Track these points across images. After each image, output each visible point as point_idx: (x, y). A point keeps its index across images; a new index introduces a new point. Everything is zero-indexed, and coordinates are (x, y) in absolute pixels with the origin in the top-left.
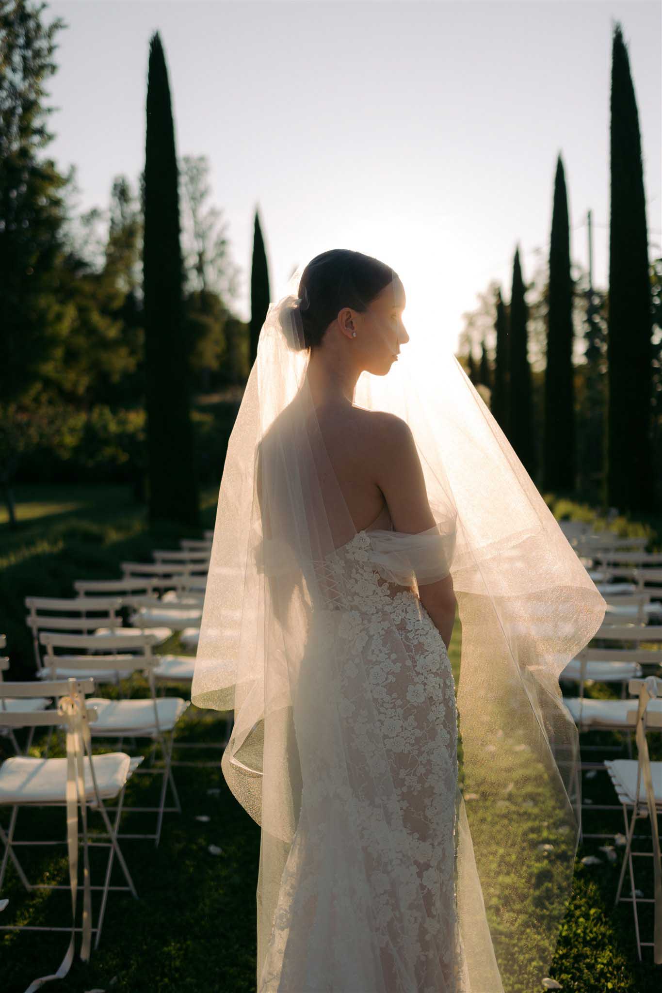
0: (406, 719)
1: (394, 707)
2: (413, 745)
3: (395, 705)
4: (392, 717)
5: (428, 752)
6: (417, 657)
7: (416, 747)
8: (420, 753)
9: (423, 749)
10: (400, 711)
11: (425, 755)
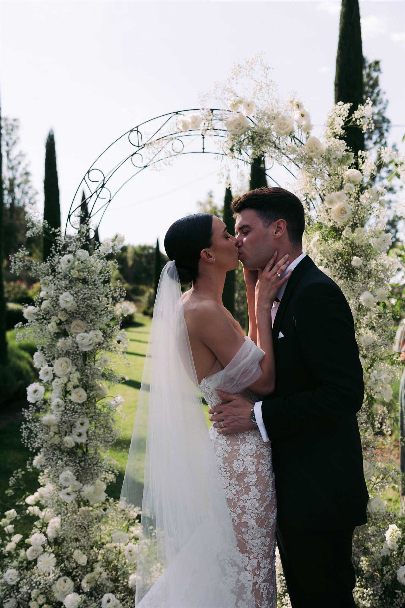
0: (231, 479)
1: (225, 471)
2: (235, 495)
3: (226, 470)
4: (224, 477)
5: (243, 501)
6: (241, 445)
7: (237, 496)
8: (239, 500)
9: (240, 498)
10: (229, 474)
11: (242, 502)
